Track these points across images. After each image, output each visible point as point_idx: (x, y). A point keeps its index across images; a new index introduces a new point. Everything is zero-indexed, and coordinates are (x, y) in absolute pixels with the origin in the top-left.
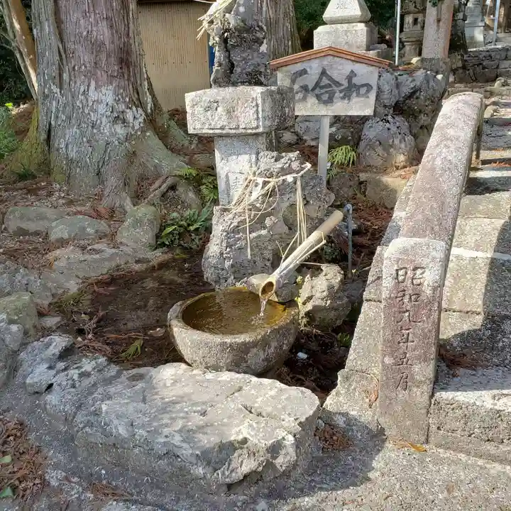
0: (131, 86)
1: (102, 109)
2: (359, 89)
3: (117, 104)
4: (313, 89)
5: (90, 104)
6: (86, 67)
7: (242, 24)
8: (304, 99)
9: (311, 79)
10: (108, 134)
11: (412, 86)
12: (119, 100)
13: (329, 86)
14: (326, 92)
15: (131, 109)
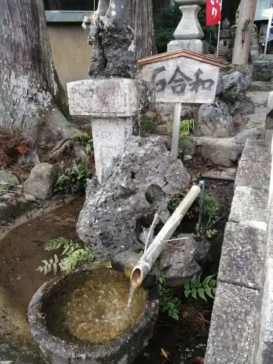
0: (41, 76)
1: (20, 91)
2: (204, 83)
3: (31, 89)
4: (170, 83)
5: (12, 88)
6: (7, 61)
7: (113, 26)
8: (162, 89)
9: (168, 75)
10: (24, 109)
11: (231, 82)
12: (33, 85)
13: (182, 80)
14: (180, 85)
15: (41, 92)
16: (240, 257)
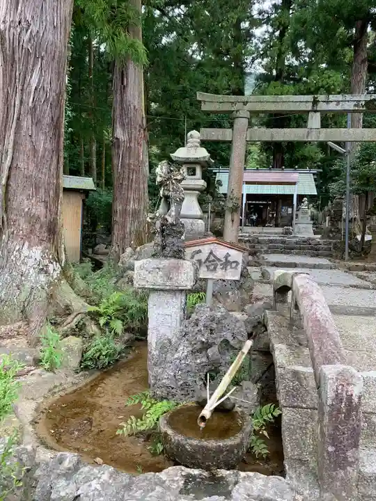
0: (54, 248)
1: (31, 262)
2: (231, 264)
3: (43, 260)
4: (205, 263)
5: (22, 258)
6: (23, 232)
9: (203, 256)
10: (33, 281)
12: (45, 256)
13: (214, 261)
14: (213, 265)
15: (52, 263)
16: (293, 389)
